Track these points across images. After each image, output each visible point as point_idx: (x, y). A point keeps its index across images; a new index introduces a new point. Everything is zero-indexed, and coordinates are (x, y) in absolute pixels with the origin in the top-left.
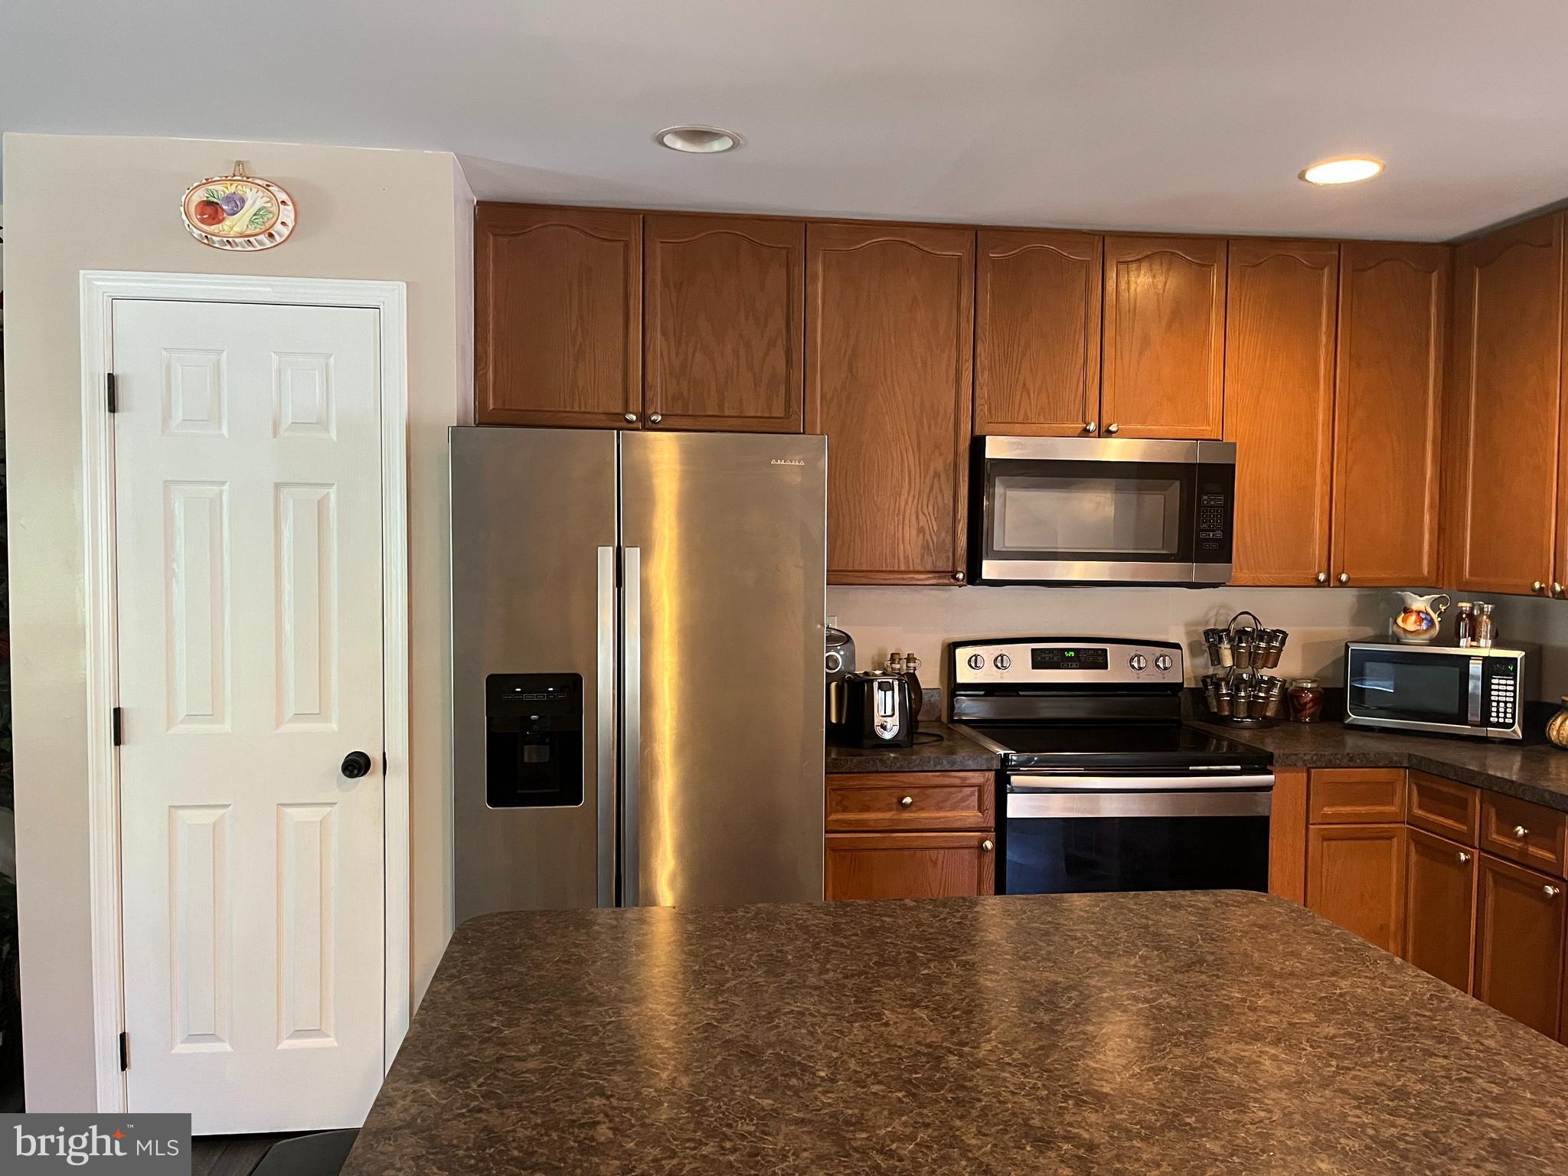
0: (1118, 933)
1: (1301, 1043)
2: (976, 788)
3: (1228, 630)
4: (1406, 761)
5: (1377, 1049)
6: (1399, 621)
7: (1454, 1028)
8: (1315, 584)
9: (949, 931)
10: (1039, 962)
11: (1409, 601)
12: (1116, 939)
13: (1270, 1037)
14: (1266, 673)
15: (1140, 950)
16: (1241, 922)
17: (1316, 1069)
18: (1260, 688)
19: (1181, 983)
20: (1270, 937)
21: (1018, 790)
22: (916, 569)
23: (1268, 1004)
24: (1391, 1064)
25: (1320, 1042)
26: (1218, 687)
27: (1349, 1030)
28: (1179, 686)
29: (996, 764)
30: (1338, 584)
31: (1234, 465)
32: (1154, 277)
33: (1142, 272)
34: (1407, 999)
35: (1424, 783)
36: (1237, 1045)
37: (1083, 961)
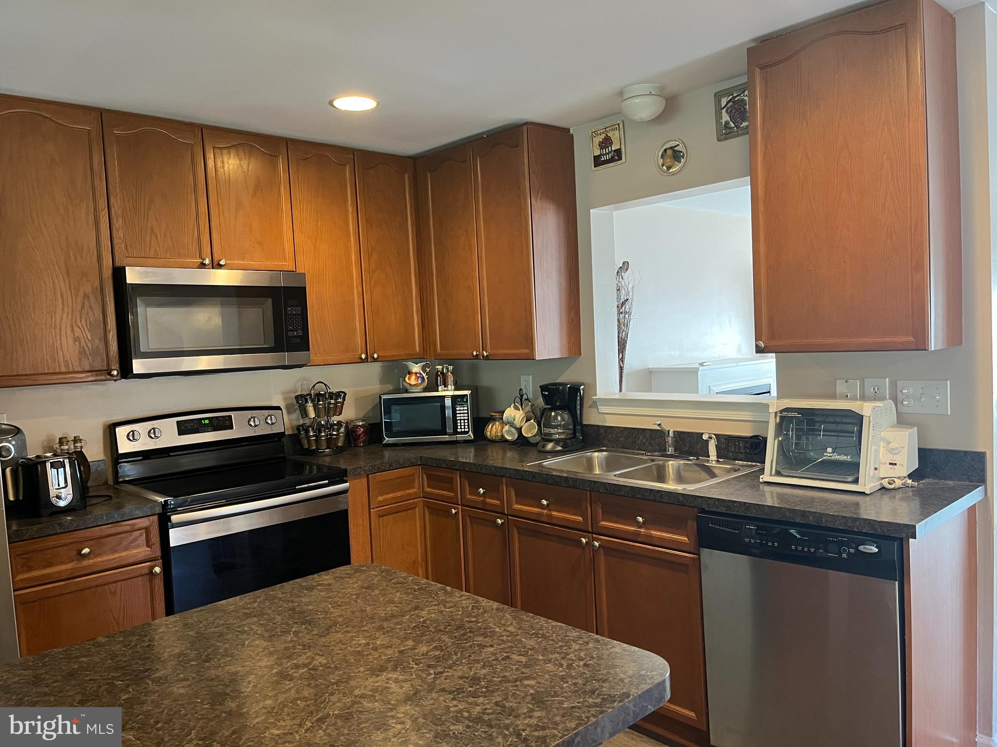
0: (274, 618)
1: (409, 664)
2: (144, 531)
3: (310, 395)
4: (419, 461)
5: (453, 653)
6: (407, 379)
7: (490, 625)
8: (360, 361)
9: (141, 655)
10: (219, 660)
11: (410, 367)
12: (275, 623)
13: (390, 666)
14: (335, 419)
15: (293, 627)
16: (354, 588)
17: (423, 680)
18: (334, 428)
19: (326, 644)
20: (373, 593)
21: (177, 525)
22: (76, 370)
23: (384, 642)
24: (464, 661)
25: (420, 659)
26: (307, 431)
27: (435, 645)
28: (282, 434)
29: (158, 510)
30: (372, 360)
31: (305, 288)
32: (240, 160)
33: (232, 156)
34: (460, 613)
35: (430, 472)
36: (372, 680)
37: (253, 649)
